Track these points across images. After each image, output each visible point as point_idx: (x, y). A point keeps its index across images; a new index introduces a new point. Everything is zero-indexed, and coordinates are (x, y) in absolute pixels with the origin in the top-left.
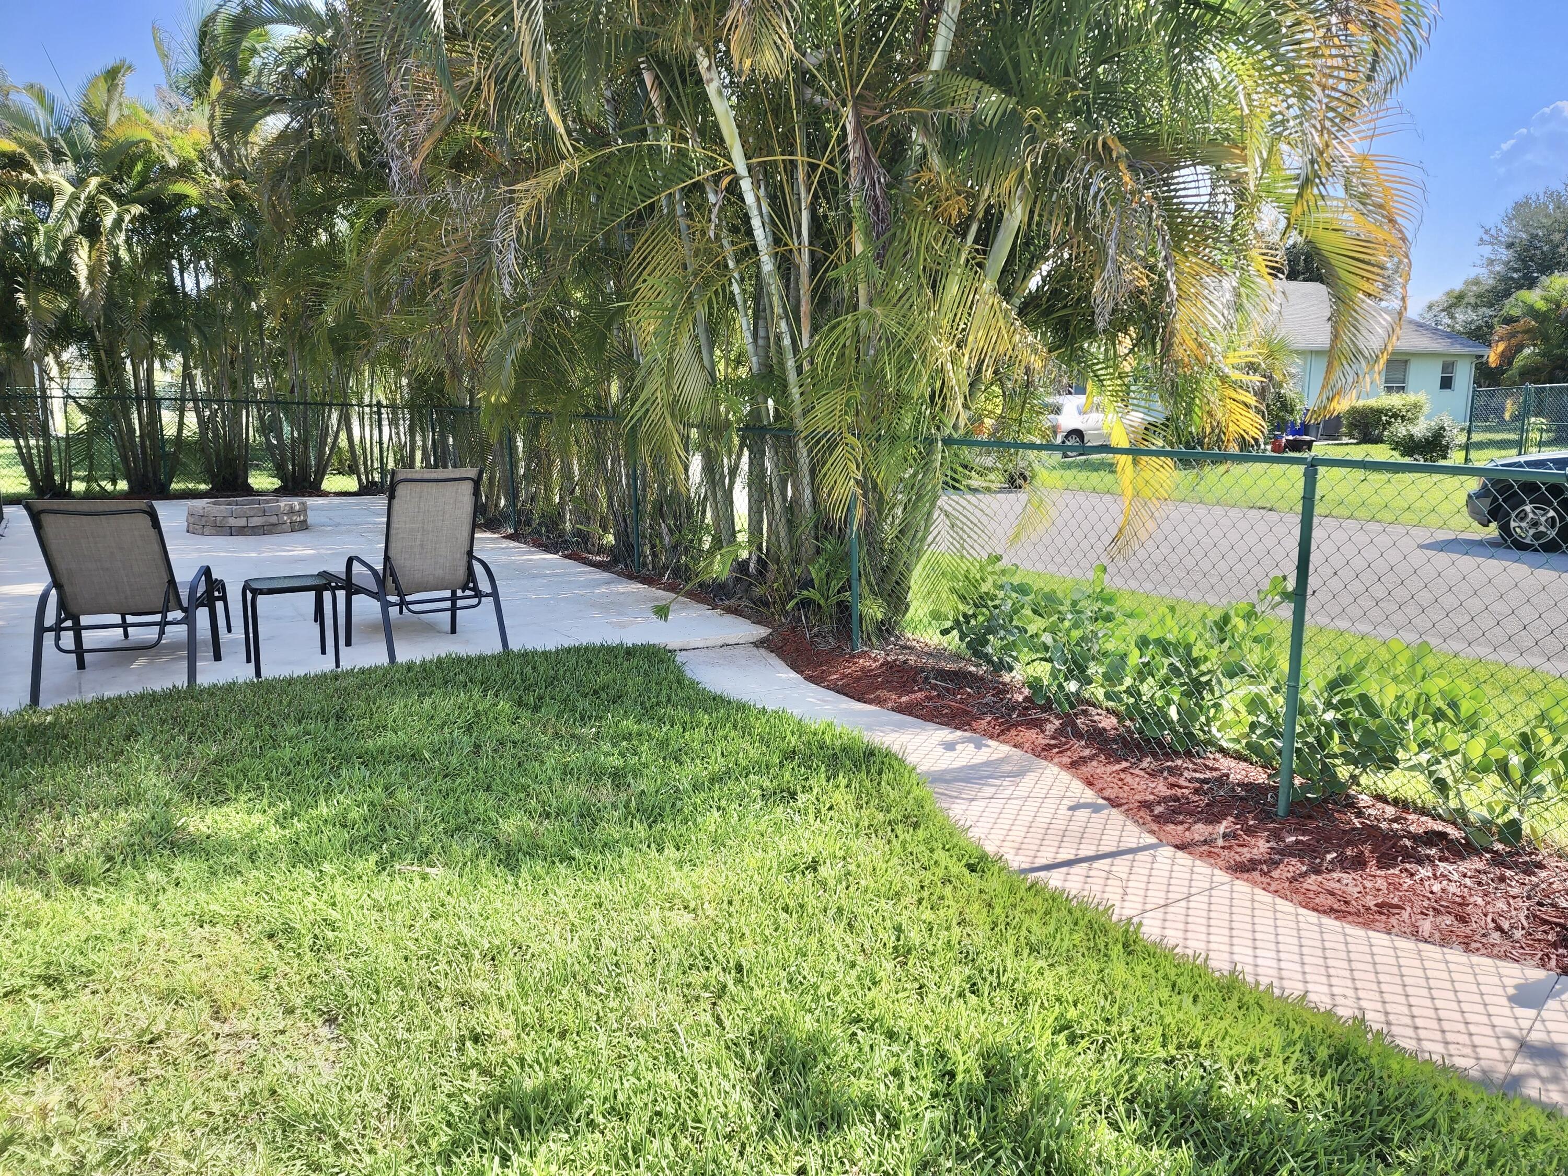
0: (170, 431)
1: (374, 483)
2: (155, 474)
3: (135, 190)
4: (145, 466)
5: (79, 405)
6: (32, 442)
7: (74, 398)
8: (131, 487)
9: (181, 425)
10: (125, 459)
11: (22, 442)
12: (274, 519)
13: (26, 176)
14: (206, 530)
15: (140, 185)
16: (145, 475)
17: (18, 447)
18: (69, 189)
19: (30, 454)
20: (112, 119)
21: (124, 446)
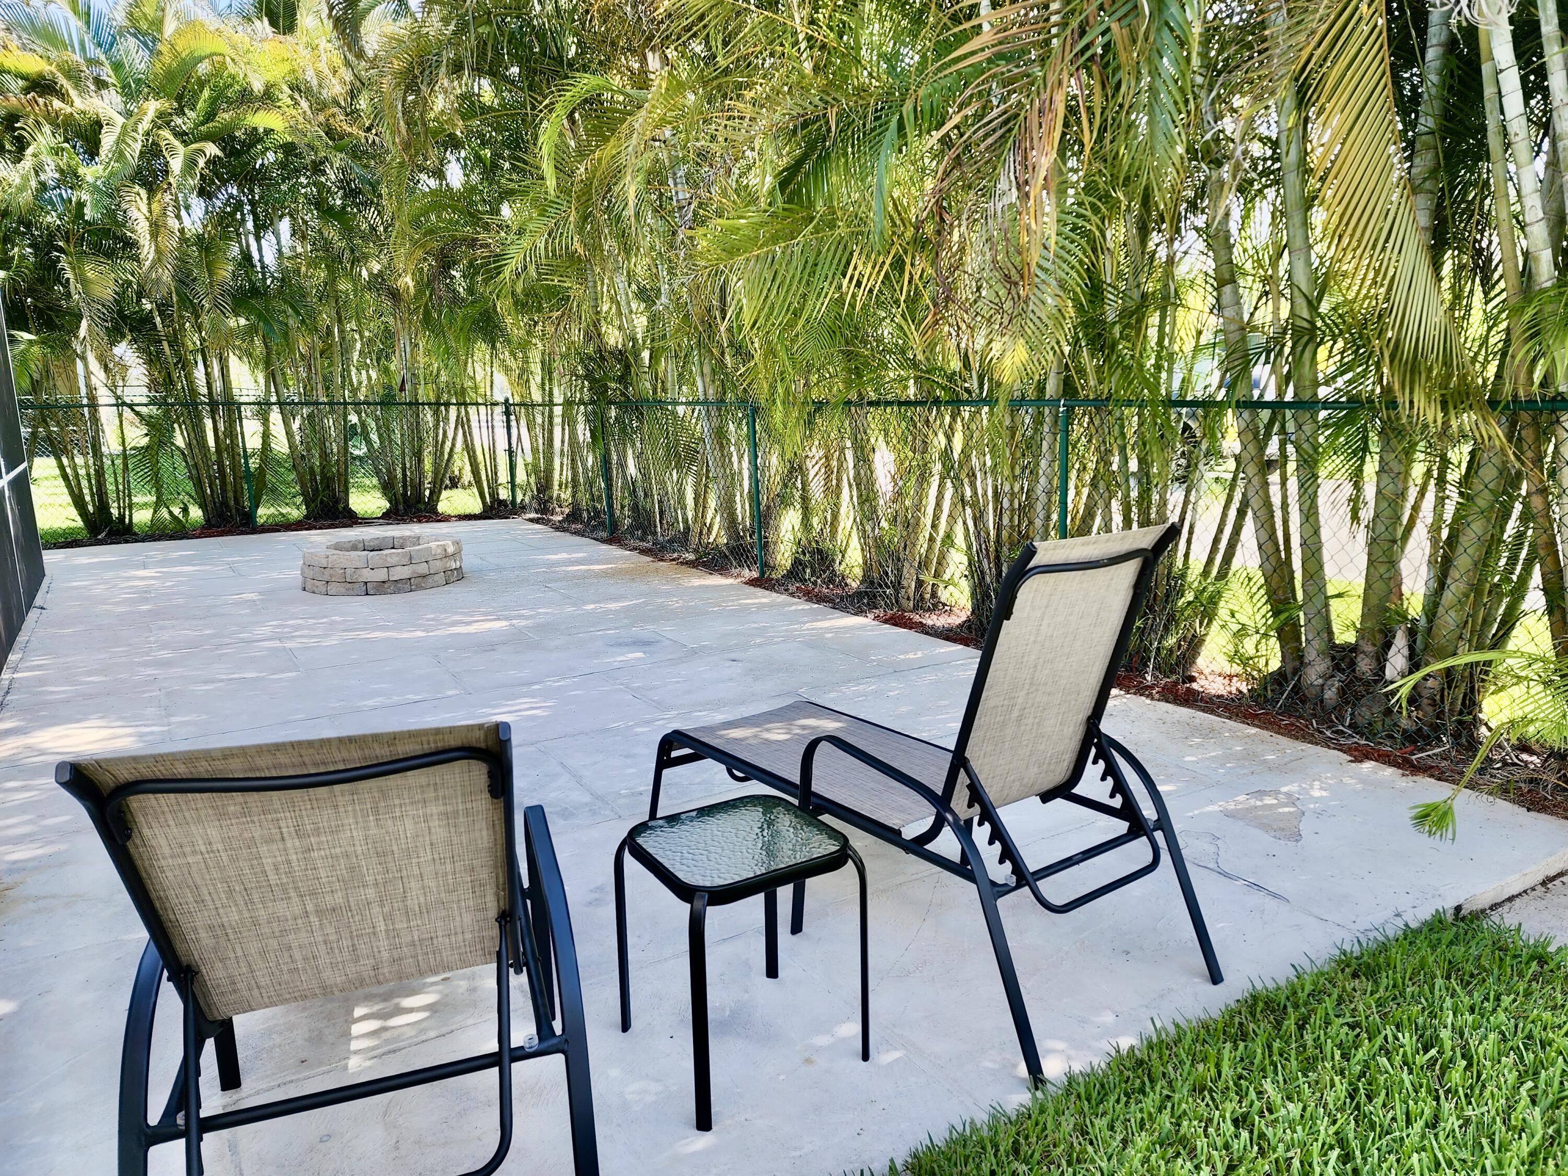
0: (253, 442)
1: (502, 503)
2: (236, 500)
3: (203, 124)
4: (224, 490)
5: (138, 414)
6: (79, 460)
7: (131, 406)
8: (208, 520)
9: (266, 436)
10: (198, 484)
11: (65, 461)
12: (423, 569)
13: (57, 104)
14: (333, 588)
15: (210, 116)
16: (224, 503)
17: (62, 467)
18: (120, 120)
19: (77, 475)
20: (170, 27)
21: (196, 465)
